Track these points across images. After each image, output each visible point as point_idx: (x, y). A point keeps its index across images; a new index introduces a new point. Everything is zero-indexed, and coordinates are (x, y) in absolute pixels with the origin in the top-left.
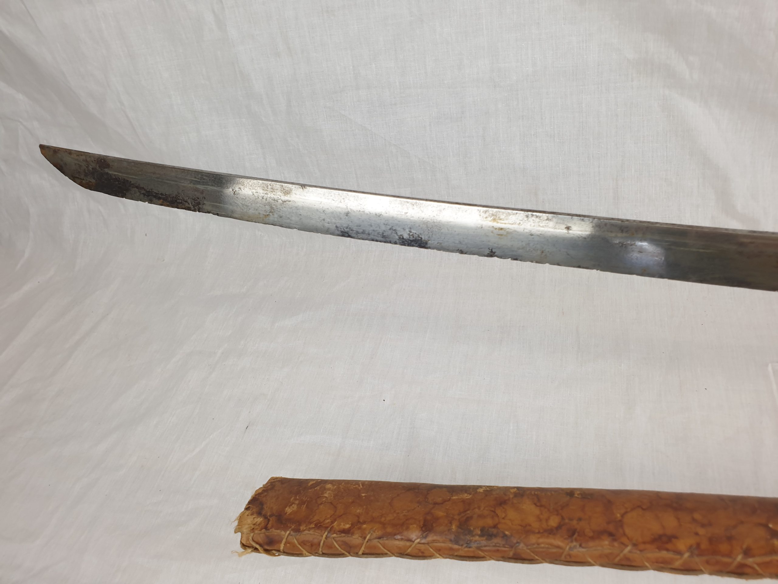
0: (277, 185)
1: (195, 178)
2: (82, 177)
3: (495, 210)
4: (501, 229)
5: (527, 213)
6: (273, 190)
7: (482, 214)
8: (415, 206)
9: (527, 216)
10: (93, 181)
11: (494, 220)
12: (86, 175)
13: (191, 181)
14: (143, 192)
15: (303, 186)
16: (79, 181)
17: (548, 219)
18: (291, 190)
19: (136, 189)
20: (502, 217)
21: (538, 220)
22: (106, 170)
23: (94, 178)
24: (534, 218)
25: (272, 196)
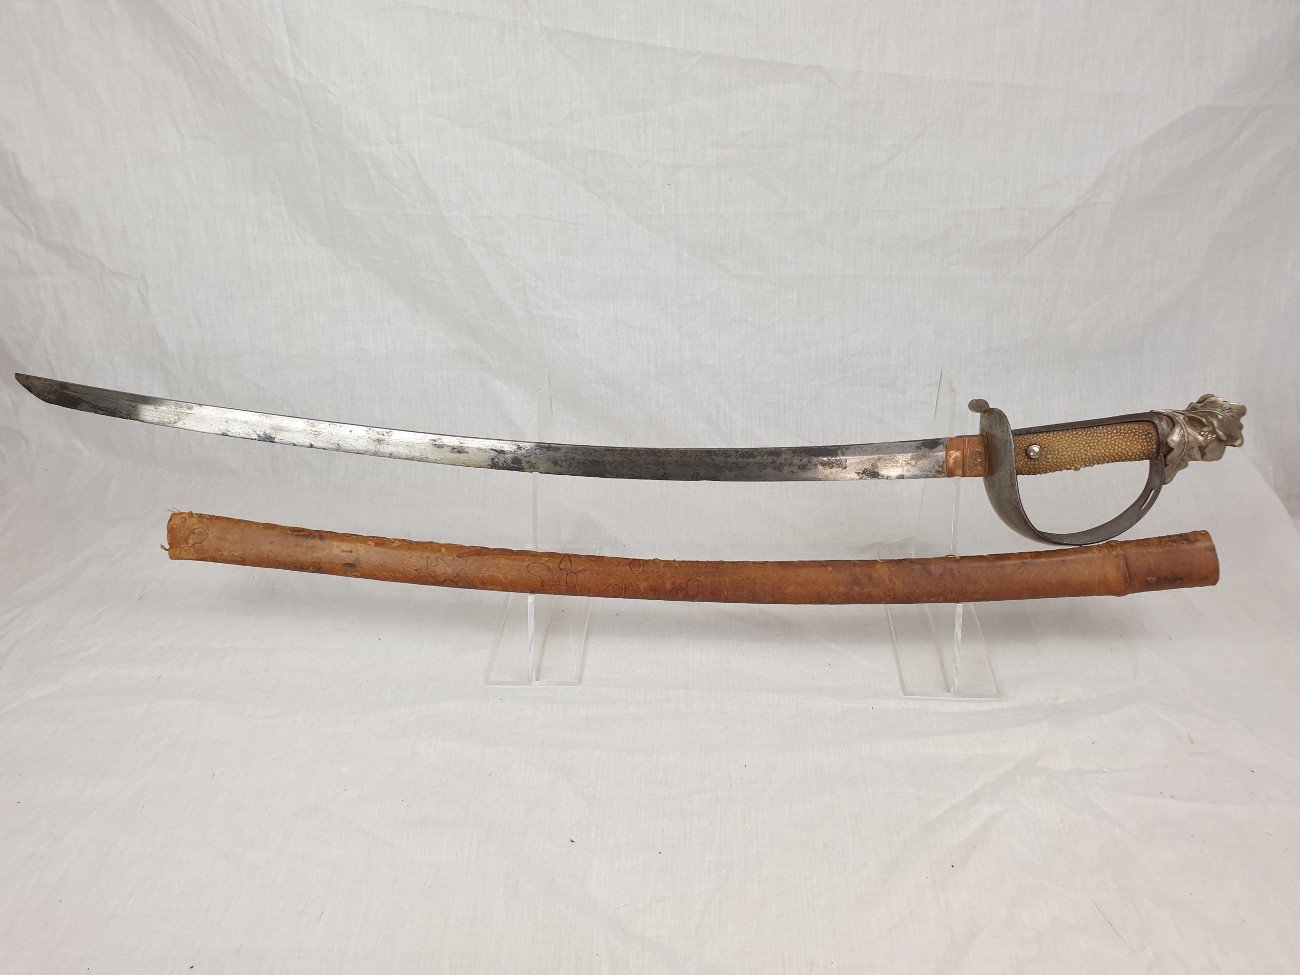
0: (184, 404)
1: (130, 398)
2: (46, 395)
3: (313, 421)
4: (316, 431)
5: (330, 423)
6: (181, 407)
7: (306, 423)
8: (268, 418)
9: (330, 425)
10: (53, 397)
11: (312, 426)
12: (49, 393)
13: (127, 400)
14: (91, 406)
15: (200, 405)
16: (43, 397)
17: (340, 426)
18: (193, 407)
19: (86, 404)
20: (316, 424)
21: (335, 426)
22: (65, 391)
23: (54, 396)
24: (333, 425)
25: (180, 410)
